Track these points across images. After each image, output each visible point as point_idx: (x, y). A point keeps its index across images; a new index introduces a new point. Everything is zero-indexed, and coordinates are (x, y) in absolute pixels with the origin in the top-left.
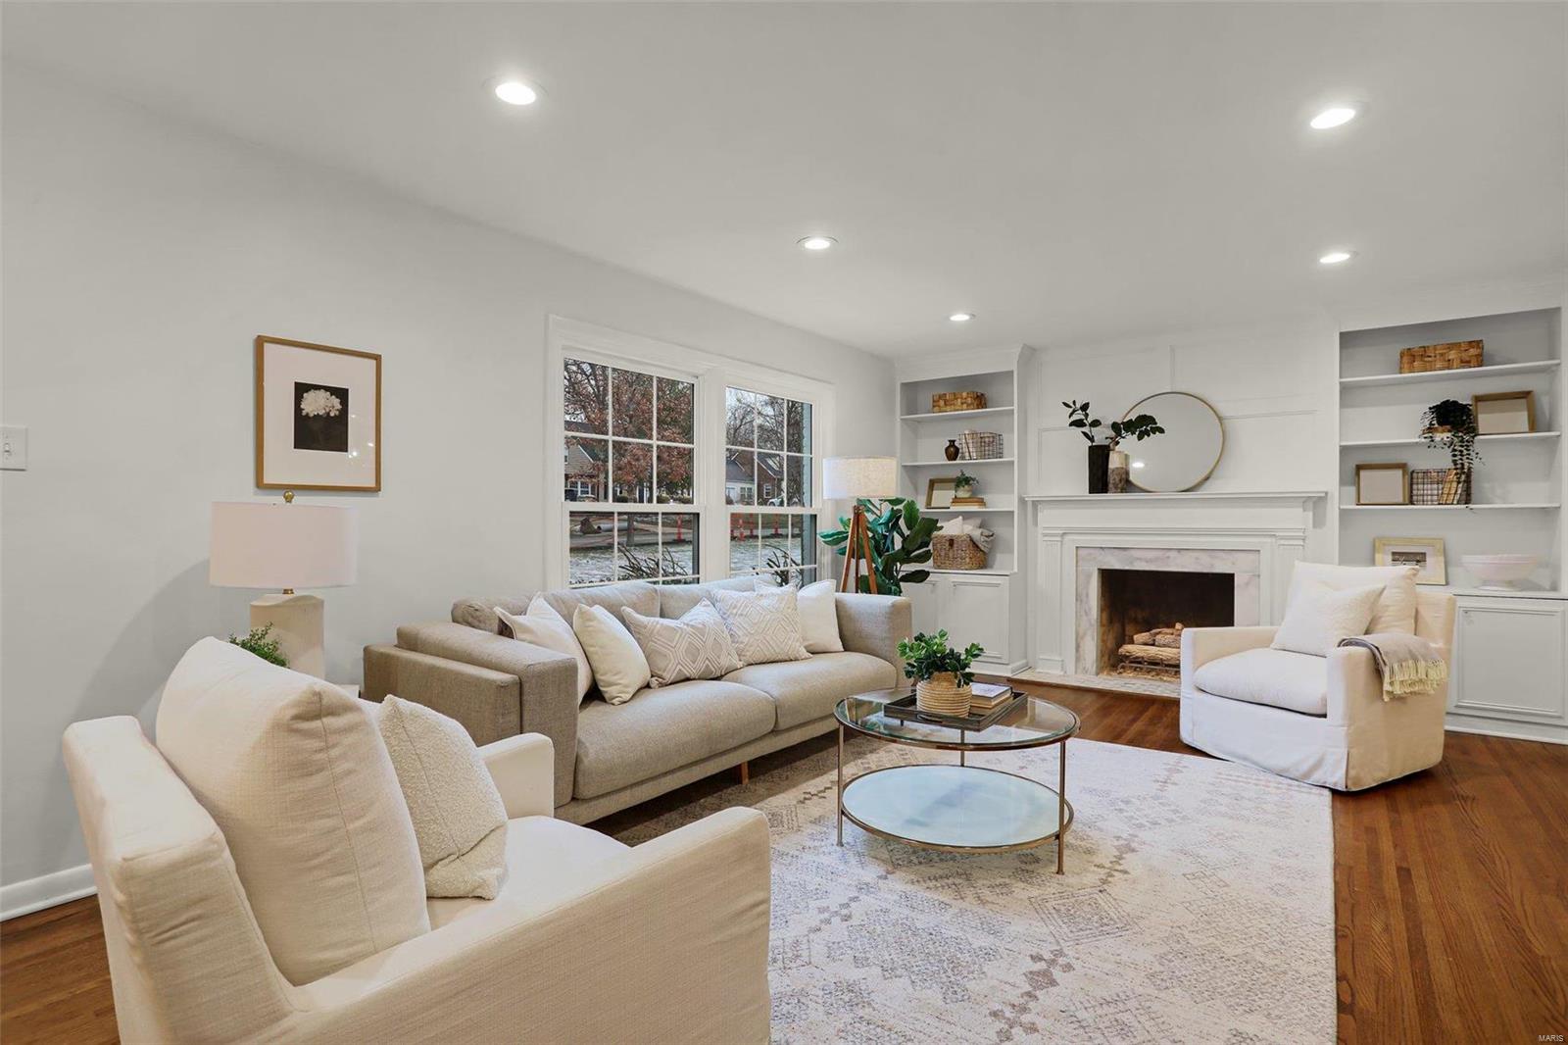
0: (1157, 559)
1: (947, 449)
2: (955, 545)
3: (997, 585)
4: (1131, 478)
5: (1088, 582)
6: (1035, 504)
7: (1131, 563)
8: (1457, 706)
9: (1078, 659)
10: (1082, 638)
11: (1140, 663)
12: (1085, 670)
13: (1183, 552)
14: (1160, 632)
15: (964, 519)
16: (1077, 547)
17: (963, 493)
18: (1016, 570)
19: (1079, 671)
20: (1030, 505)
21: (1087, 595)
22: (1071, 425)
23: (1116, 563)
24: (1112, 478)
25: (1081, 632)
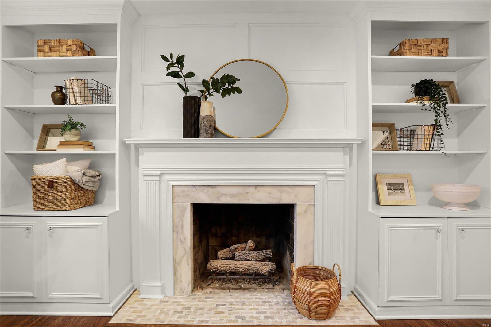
0: (238, 194)
1: (53, 94)
2: (55, 187)
3: (95, 227)
4: (218, 126)
5: (183, 215)
6: (137, 147)
7: (218, 198)
8: (457, 300)
9: (175, 282)
10: (179, 264)
11: (224, 274)
12: (182, 291)
13: (259, 188)
14: (237, 248)
15: (68, 161)
16: (173, 185)
17: (69, 136)
18: (117, 209)
19: (177, 292)
20: (133, 147)
21: (182, 227)
22: (167, 75)
23: (205, 199)
24: (203, 125)
25: (178, 261)
